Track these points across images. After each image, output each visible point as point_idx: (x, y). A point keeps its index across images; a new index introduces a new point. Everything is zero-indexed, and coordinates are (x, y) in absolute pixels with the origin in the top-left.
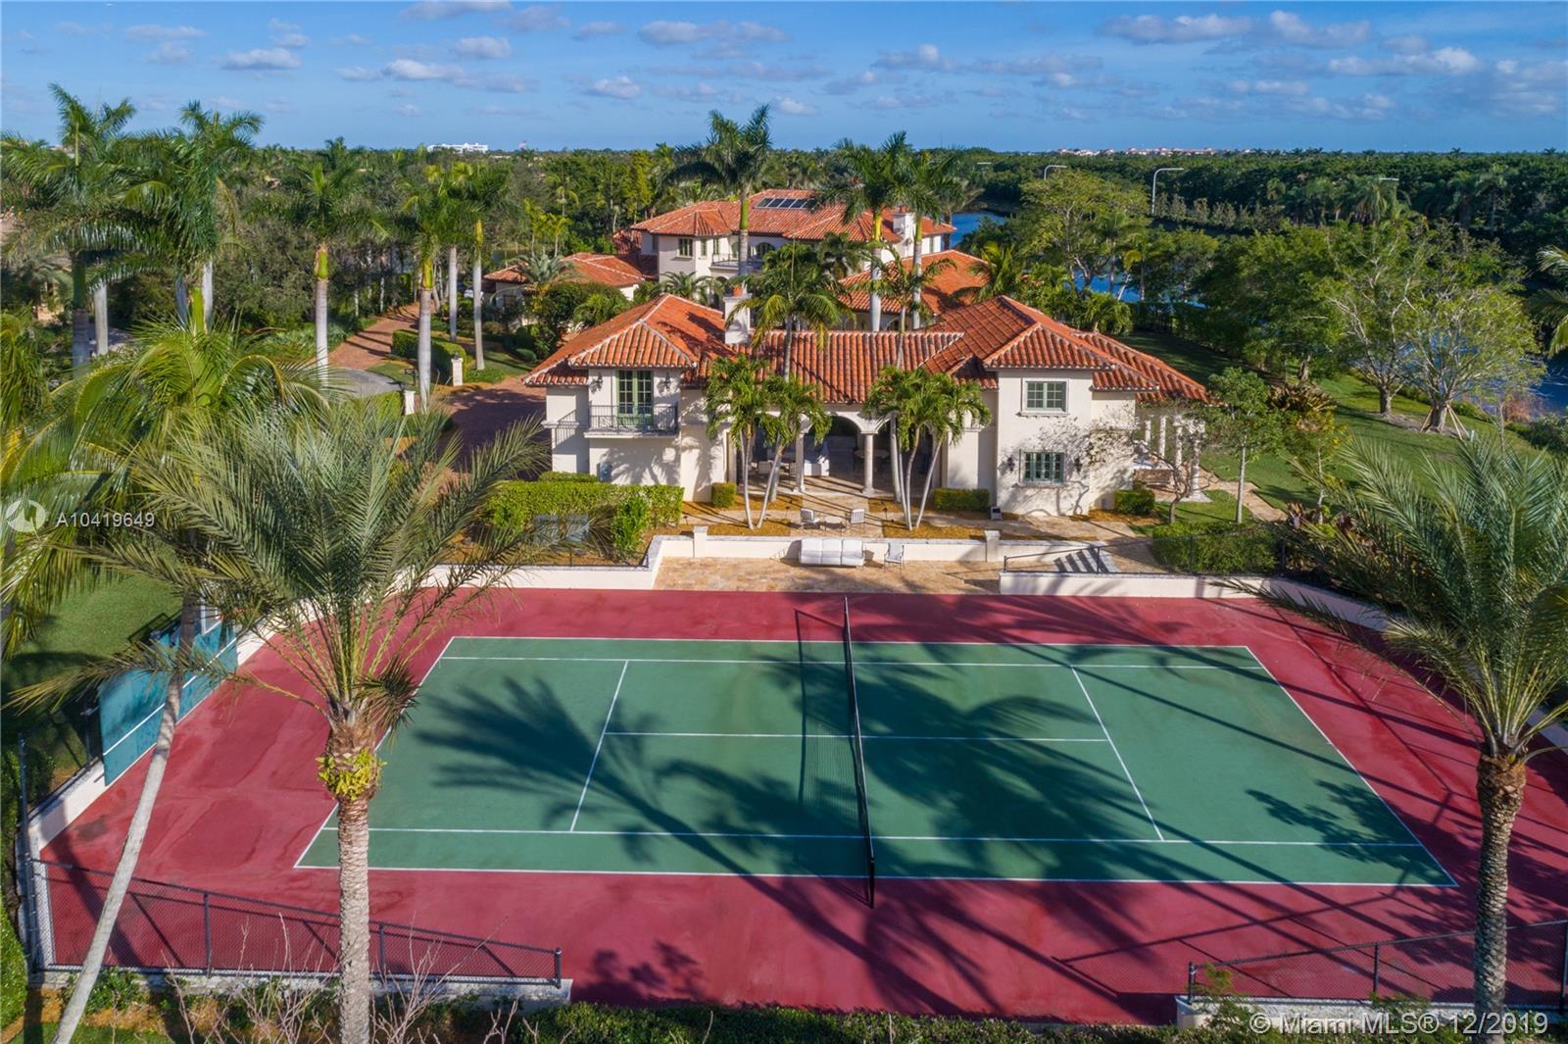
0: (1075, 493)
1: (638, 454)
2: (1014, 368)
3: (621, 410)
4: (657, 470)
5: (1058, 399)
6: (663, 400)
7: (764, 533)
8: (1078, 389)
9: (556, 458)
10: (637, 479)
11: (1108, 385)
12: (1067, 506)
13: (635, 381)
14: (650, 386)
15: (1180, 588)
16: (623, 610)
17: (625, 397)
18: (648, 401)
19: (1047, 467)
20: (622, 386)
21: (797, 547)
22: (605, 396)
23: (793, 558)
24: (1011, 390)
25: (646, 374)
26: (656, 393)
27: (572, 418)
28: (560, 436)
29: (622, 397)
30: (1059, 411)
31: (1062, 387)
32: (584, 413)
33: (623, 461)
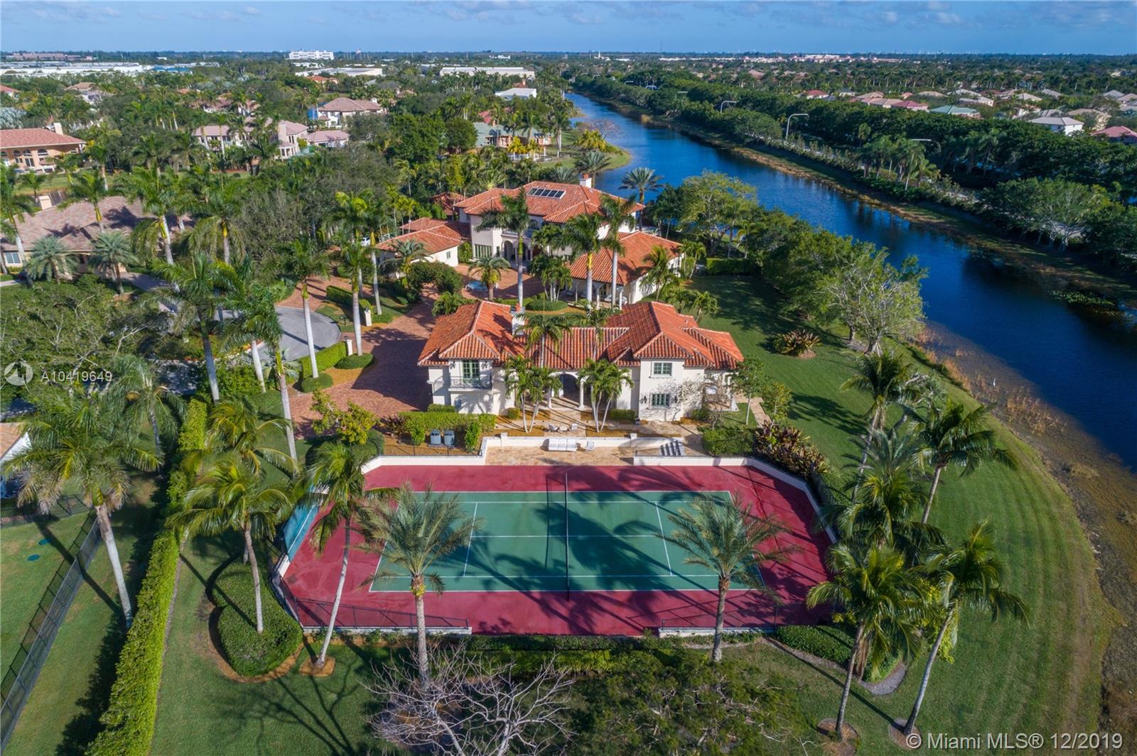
0: (673, 413)
1: (472, 399)
2: (647, 358)
3: (465, 376)
4: (481, 404)
5: (668, 370)
6: (483, 373)
7: (532, 435)
8: (677, 366)
9: (434, 397)
10: (471, 410)
11: (692, 362)
12: (669, 418)
13: (471, 364)
14: (477, 366)
15: (708, 462)
16: (472, 476)
17: (466, 371)
18: (477, 373)
19: (662, 400)
20: (464, 366)
21: (547, 442)
22: (457, 371)
23: (545, 447)
24: (646, 367)
25: (476, 361)
26: (481, 369)
27: (441, 380)
28: (435, 388)
29: (465, 371)
30: (668, 376)
31: (670, 365)
32: (447, 378)
33: (465, 400)
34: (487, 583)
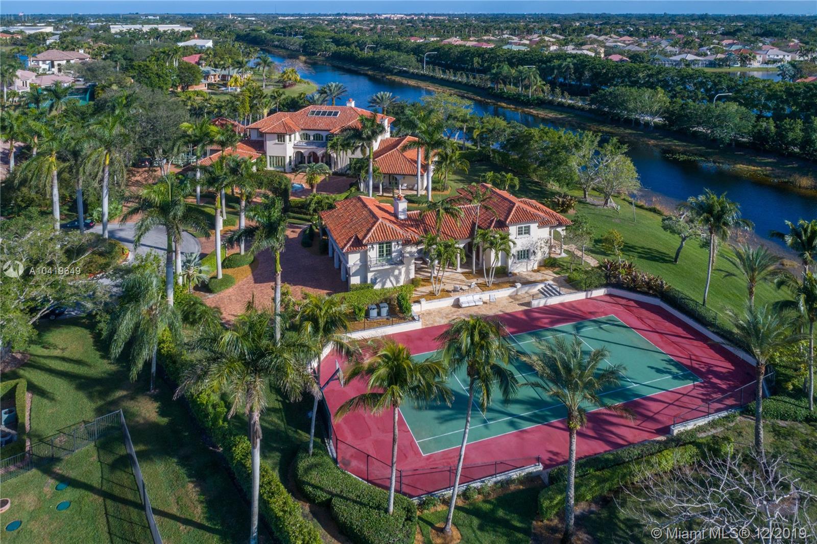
0: (532, 264)
1: (385, 274)
2: (513, 223)
3: (380, 256)
4: (392, 279)
5: (528, 231)
6: (395, 252)
7: (442, 297)
8: (534, 227)
9: (352, 278)
10: (384, 284)
11: (543, 224)
12: (530, 268)
13: (385, 245)
14: (390, 246)
15: (581, 296)
17: (381, 252)
18: (389, 252)
19: (525, 255)
20: (380, 248)
21: (458, 300)
22: (373, 253)
23: (457, 305)
24: (513, 230)
25: (389, 244)
26: (393, 249)
27: (358, 262)
28: (353, 270)
29: (380, 252)
30: (527, 235)
31: (529, 227)
32: (364, 260)
33: (379, 277)
34: (512, 424)
